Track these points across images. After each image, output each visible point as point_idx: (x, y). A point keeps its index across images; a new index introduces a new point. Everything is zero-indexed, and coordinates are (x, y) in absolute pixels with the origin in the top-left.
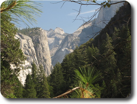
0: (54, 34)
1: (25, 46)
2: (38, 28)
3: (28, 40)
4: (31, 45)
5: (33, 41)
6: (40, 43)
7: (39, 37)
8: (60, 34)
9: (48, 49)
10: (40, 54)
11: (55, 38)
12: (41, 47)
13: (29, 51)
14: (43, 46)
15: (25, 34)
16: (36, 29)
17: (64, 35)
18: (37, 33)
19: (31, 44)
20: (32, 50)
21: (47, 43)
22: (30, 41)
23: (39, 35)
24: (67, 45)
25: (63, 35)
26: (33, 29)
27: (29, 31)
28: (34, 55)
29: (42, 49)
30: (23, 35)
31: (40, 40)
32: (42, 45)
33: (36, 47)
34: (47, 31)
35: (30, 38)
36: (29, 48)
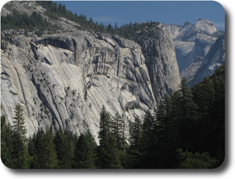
0: (195, 34)
1: (127, 63)
2: (154, 23)
3: (132, 49)
4: (139, 61)
5: (144, 52)
6: (158, 56)
7: (157, 42)
8: (208, 34)
9: (176, 68)
10: (158, 78)
11: (197, 41)
12: (160, 62)
13: (134, 73)
14: (166, 62)
15: (127, 37)
16: (151, 25)
17: (215, 35)
18: (151, 34)
19: (140, 57)
20: (141, 69)
21: (174, 54)
22: (138, 50)
23: (157, 38)
24: (221, 58)
25: (213, 35)
26: (144, 25)
27: (135, 30)
28: (145, 79)
29: (162, 66)
30: (122, 39)
31: (158, 48)
32: (162, 59)
33: (149, 64)
34: (179, 26)
35: (136, 45)
36: (136, 65)
